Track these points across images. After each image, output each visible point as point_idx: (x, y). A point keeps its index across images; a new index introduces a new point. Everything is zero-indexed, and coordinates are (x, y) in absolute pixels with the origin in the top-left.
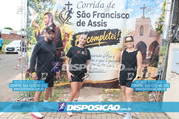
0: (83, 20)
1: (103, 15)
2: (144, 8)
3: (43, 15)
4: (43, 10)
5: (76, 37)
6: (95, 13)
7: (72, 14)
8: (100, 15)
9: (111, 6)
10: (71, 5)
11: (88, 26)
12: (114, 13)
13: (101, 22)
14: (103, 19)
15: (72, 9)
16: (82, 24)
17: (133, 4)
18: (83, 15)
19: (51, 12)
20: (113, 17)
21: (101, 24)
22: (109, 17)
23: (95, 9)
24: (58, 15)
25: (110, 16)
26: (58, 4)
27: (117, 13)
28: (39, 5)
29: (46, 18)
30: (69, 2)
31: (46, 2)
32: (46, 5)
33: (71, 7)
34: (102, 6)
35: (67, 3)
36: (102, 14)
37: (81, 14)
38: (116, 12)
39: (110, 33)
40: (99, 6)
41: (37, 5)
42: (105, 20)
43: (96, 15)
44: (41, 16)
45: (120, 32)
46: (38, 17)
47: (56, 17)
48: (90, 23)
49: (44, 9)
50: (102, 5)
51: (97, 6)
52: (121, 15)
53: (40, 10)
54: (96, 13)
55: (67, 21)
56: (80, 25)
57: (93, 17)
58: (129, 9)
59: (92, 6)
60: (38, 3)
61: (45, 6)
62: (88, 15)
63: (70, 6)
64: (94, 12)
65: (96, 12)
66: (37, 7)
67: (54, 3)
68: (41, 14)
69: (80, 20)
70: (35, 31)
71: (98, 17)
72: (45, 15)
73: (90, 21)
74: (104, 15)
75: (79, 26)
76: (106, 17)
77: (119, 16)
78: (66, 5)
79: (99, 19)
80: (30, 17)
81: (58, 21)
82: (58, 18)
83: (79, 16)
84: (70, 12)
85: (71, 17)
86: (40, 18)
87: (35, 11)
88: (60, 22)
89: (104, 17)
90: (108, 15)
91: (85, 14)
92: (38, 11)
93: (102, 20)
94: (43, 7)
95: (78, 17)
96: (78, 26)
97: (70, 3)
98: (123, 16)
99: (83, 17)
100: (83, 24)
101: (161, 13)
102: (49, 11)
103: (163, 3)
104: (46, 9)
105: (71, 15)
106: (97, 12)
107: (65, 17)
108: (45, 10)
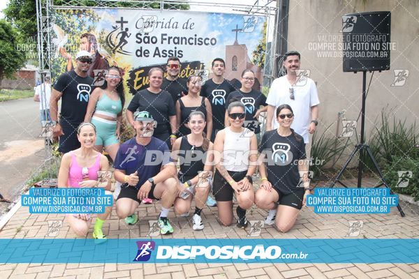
0: (145, 47)
1: (176, 41)
2: (237, 30)
3: (79, 38)
4: (79, 30)
5: (136, 73)
6: (164, 37)
7: (128, 37)
8: (171, 40)
9: (189, 26)
10: (127, 22)
11: (154, 56)
12: (194, 37)
13: (174, 50)
14: (177, 46)
15: (127, 29)
16: (144, 53)
17: (221, 25)
18: (146, 40)
19: (92, 33)
20: (192, 44)
21: (174, 53)
22: (186, 44)
23: (164, 31)
24: (104, 39)
25: (188, 41)
26: (103, 20)
27: (197, 37)
28: (71, 20)
29: (83, 43)
30: (122, 18)
31: (82, 15)
32: (83, 21)
33: (125, 26)
34: (175, 26)
35: (120, 20)
36: (175, 38)
37: (142, 37)
38: (196, 35)
39: (188, 68)
40: (171, 25)
41: (66, 19)
42: (179, 47)
43: (165, 39)
44: (76, 39)
45: (203, 66)
46: (69, 42)
47: (101, 42)
48: (157, 53)
49: (80, 27)
50: (175, 24)
51: (167, 26)
52: (203, 41)
53: (72, 29)
54: (166, 37)
55: (119, 48)
56: (141, 56)
57: (162, 43)
58: (215, 31)
59: (160, 25)
60: (69, 17)
61: (80, 23)
62: (154, 40)
63: (124, 24)
64: (163, 35)
65: (166, 35)
66: (67, 23)
67: (97, 19)
68: (74, 36)
69: (141, 48)
70: (66, 64)
71: (169, 43)
72: (81, 38)
73: (157, 48)
74: (178, 40)
75: (140, 58)
76: (182, 43)
77: (200, 42)
78: (117, 22)
79: (171, 47)
80: (54, 40)
81: (105, 48)
82: (105, 44)
83: (139, 41)
84: (124, 34)
85: (126, 42)
86: (72, 43)
87: (63, 31)
88: (108, 50)
89: (178, 43)
90: (184, 40)
91: (148, 38)
92: (68, 31)
93: (176, 48)
94: (77, 24)
95: (137, 42)
96: (138, 56)
97: (124, 20)
98: (207, 42)
99: (146, 43)
100: (146, 53)
101: (261, 38)
102: (88, 31)
103: (262, 25)
104: (84, 27)
105: (126, 38)
106: (168, 35)
107: (116, 41)
108: (81, 29)
